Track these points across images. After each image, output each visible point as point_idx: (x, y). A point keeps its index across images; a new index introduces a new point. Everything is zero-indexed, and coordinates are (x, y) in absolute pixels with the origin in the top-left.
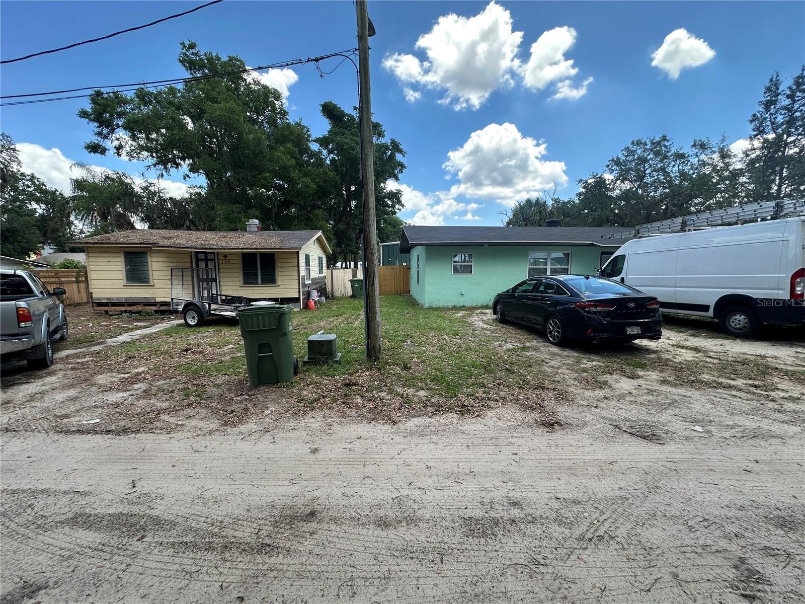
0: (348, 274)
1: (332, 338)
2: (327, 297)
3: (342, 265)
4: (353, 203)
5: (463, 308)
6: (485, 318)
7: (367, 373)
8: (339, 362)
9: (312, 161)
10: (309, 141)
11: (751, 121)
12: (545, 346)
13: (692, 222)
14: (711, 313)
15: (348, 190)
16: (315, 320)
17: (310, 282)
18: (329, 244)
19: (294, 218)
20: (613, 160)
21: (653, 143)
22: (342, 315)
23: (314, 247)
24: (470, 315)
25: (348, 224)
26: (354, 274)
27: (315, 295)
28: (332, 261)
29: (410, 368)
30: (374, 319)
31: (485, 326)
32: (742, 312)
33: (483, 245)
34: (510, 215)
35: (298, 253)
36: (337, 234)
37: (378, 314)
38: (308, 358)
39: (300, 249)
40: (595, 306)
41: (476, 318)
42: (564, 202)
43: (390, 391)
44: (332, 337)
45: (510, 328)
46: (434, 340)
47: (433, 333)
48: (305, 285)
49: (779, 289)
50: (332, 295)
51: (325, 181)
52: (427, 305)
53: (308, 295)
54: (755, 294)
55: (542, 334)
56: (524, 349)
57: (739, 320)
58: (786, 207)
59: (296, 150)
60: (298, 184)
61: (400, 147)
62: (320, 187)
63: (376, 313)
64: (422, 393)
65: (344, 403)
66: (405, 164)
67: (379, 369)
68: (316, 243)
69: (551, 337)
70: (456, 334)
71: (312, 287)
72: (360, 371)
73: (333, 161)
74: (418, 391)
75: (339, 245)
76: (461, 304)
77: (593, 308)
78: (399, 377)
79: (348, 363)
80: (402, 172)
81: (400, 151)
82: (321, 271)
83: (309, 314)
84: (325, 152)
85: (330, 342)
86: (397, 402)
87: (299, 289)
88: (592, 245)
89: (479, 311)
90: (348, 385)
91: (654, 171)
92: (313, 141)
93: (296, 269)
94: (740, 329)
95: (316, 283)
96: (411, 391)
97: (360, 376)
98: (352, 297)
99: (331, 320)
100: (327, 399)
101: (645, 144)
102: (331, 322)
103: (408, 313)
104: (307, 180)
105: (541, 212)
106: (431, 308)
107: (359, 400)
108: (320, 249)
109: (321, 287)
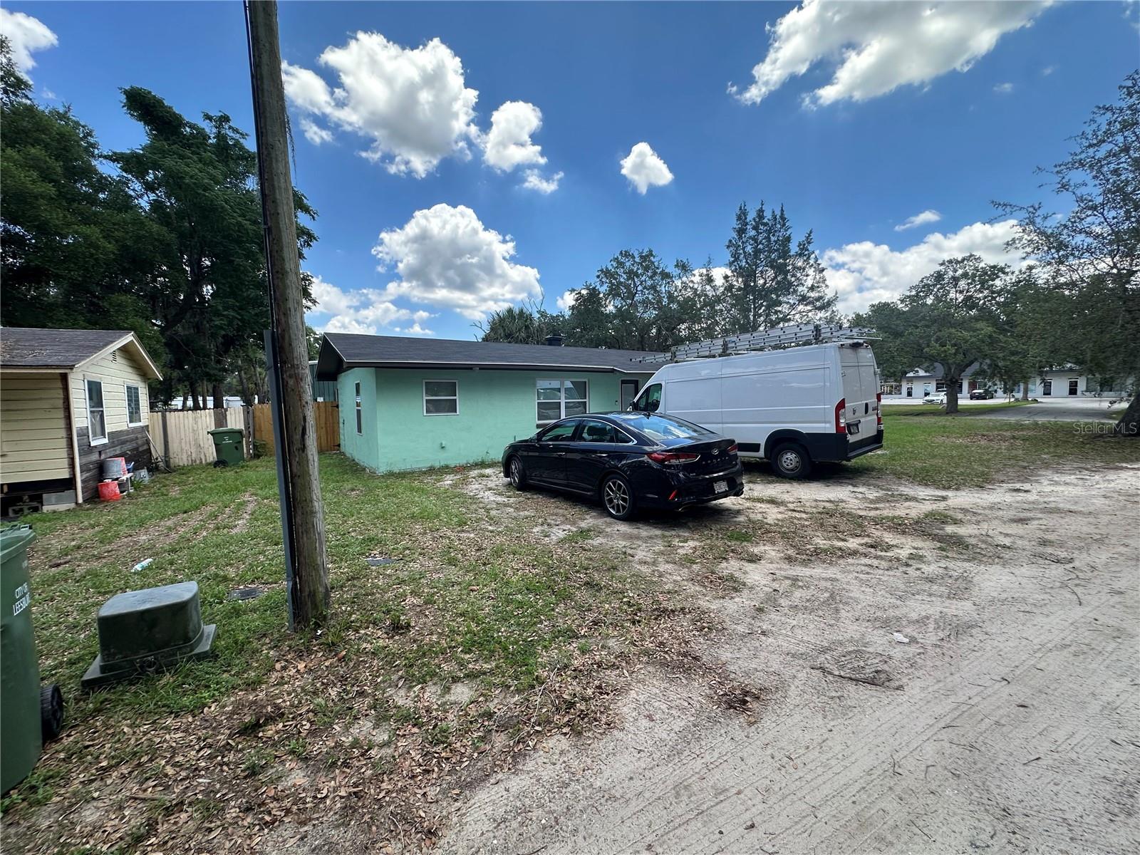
0: (206, 420)
1: (187, 596)
2: (153, 469)
3: (184, 403)
4: (208, 290)
5: (445, 470)
6: (491, 485)
7: (301, 666)
8: (212, 655)
9: (101, 196)
10: (93, 156)
11: (728, 247)
12: (609, 525)
13: (733, 345)
14: (761, 453)
15: (196, 264)
16: (123, 530)
17: (106, 441)
18: (154, 361)
19: (52, 307)
20: (602, 270)
21: (641, 257)
22: (197, 508)
23: (113, 365)
24: (465, 481)
25: (198, 327)
26: (221, 419)
27: (120, 469)
28: (161, 395)
29: (408, 626)
30: (309, 528)
31: (500, 499)
32: (793, 450)
33: (471, 369)
34: (487, 328)
35: (64, 378)
36: (172, 344)
37: (320, 515)
38: (103, 669)
39: (72, 367)
40: (678, 457)
41: (477, 486)
42: (552, 317)
43: (382, 713)
44: (185, 591)
45: (539, 498)
46: (427, 540)
47: (418, 528)
48: (87, 449)
49: (825, 422)
50: (167, 463)
51: (139, 238)
52: (382, 469)
53: (101, 470)
54: (802, 428)
55: (596, 504)
56: (584, 533)
57: (790, 460)
58: (823, 331)
59: (58, 166)
60: (64, 237)
61: (305, 201)
62: (124, 248)
63: (313, 513)
64: (462, 693)
65: (248, 810)
66: (315, 233)
67: (331, 648)
68: (118, 358)
69: (613, 508)
70: (462, 523)
71: (110, 452)
72: (278, 666)
73: (157, 206)
74: (447, 690)
75: (177, 365)
76: (442, 464)
77: (674, 461)
78: (390, 659)
79: (240, 648)
80: (309, 245)
81: (306, 210)
82: (134, 413)
83: (104, 516)
84: (137, 186)
85: (179, 610)
86: (411, 744)
87: (72, 459)
88: (613, 371)
89: (476, 472)
90: (251, 730)
91: (645, 288)
92: (106, 157)
93: (61, 414)
94: (792, 470)
95: (124, 443)
96: (431, 694)
97: (281, 682)
98: (216, 464)
99: (170, 523)
100: (184, 816)
101: (633, 257)
102: (170, 529)
103: (353, 490)
104: (93, 231)
105: (527, 327)
106: (391, 475)
107: (298, 777)
108: (130, 370)
109: (137, 449)
